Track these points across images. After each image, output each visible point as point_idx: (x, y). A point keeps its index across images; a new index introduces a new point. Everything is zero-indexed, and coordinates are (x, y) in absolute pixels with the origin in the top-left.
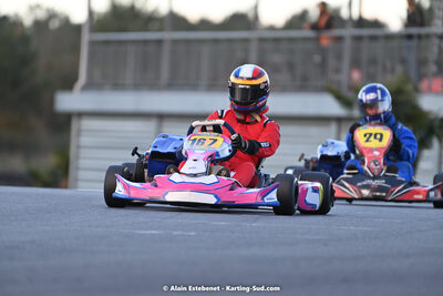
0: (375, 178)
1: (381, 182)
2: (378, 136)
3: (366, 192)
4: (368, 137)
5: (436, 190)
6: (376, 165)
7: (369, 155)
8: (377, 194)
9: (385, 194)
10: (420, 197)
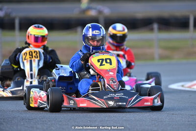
0: (115, 92)
1: (121, 95)
2: (108, 61)
3: (111, 103)
4: (101, 61)
5: (158, 98)
6: (114, 82)
7: (107, 75)
8: (120, 103)
9: (125, 104)
10: (149, 104)
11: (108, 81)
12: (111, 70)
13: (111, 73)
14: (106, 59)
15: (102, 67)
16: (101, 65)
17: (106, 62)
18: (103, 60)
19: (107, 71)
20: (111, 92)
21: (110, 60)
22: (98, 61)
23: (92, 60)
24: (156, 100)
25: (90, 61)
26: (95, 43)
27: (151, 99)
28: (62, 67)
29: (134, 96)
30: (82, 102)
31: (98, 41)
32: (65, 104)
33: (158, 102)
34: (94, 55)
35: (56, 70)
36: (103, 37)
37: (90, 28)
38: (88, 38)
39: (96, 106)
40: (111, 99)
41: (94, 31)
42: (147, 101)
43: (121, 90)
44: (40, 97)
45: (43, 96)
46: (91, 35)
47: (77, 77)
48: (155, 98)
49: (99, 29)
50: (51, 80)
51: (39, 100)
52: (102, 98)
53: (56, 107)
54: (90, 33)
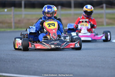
0: (55, 40)
1: (58, 42)
2: (53, 24)
3: (53, 46)
5: (77, 43)
6: (55, 35)
7: (52, 32)
8: (57, 46)
9: (60, 46)
10: (72, 46)
11: (52, 35)
12: (54, 29)
13: (54, 31)
14: (52, 24)
15: (50, 28)
16: (49, 26)
17: (52, 25)
18: (50, 24)
19: (52, 30)
20: (53, 41)
21: (54, 24)
22: (48, 24)
23: (45, 24)
24: (76, 45)
25: (44, 25)
26: (49, 15)
27: (74, 44)
28: (32, 27)
29: (65, 43)
30: (38, 46)
31: (51, 14)
32: (30, 47)
33: (77, 45)
34: (46, 22)
35: (29, 29)
36: (53, 12)
37: (46, 7)
38: (45, 13)
39: (45, 48)
40: (53, 44)
41: (49, 9)
42: (72, 45)
43: (58, 39)
44: (19, 43)
45: (20, 43)
46: (47, 11)
47: (40, 33)
48: (76, 43)
49: (51, 8)
50: (26, 34)
51: (19, 45)
52: (48, 44)
53: (26, 48)
54: (46, 10)
